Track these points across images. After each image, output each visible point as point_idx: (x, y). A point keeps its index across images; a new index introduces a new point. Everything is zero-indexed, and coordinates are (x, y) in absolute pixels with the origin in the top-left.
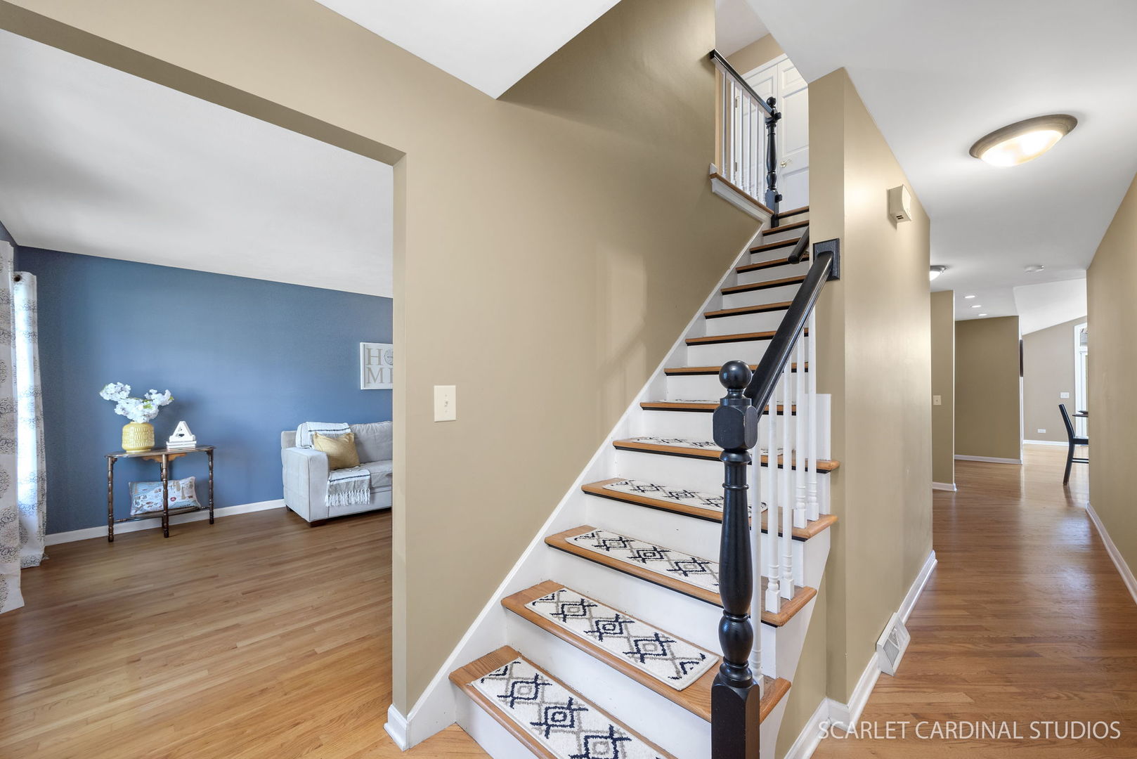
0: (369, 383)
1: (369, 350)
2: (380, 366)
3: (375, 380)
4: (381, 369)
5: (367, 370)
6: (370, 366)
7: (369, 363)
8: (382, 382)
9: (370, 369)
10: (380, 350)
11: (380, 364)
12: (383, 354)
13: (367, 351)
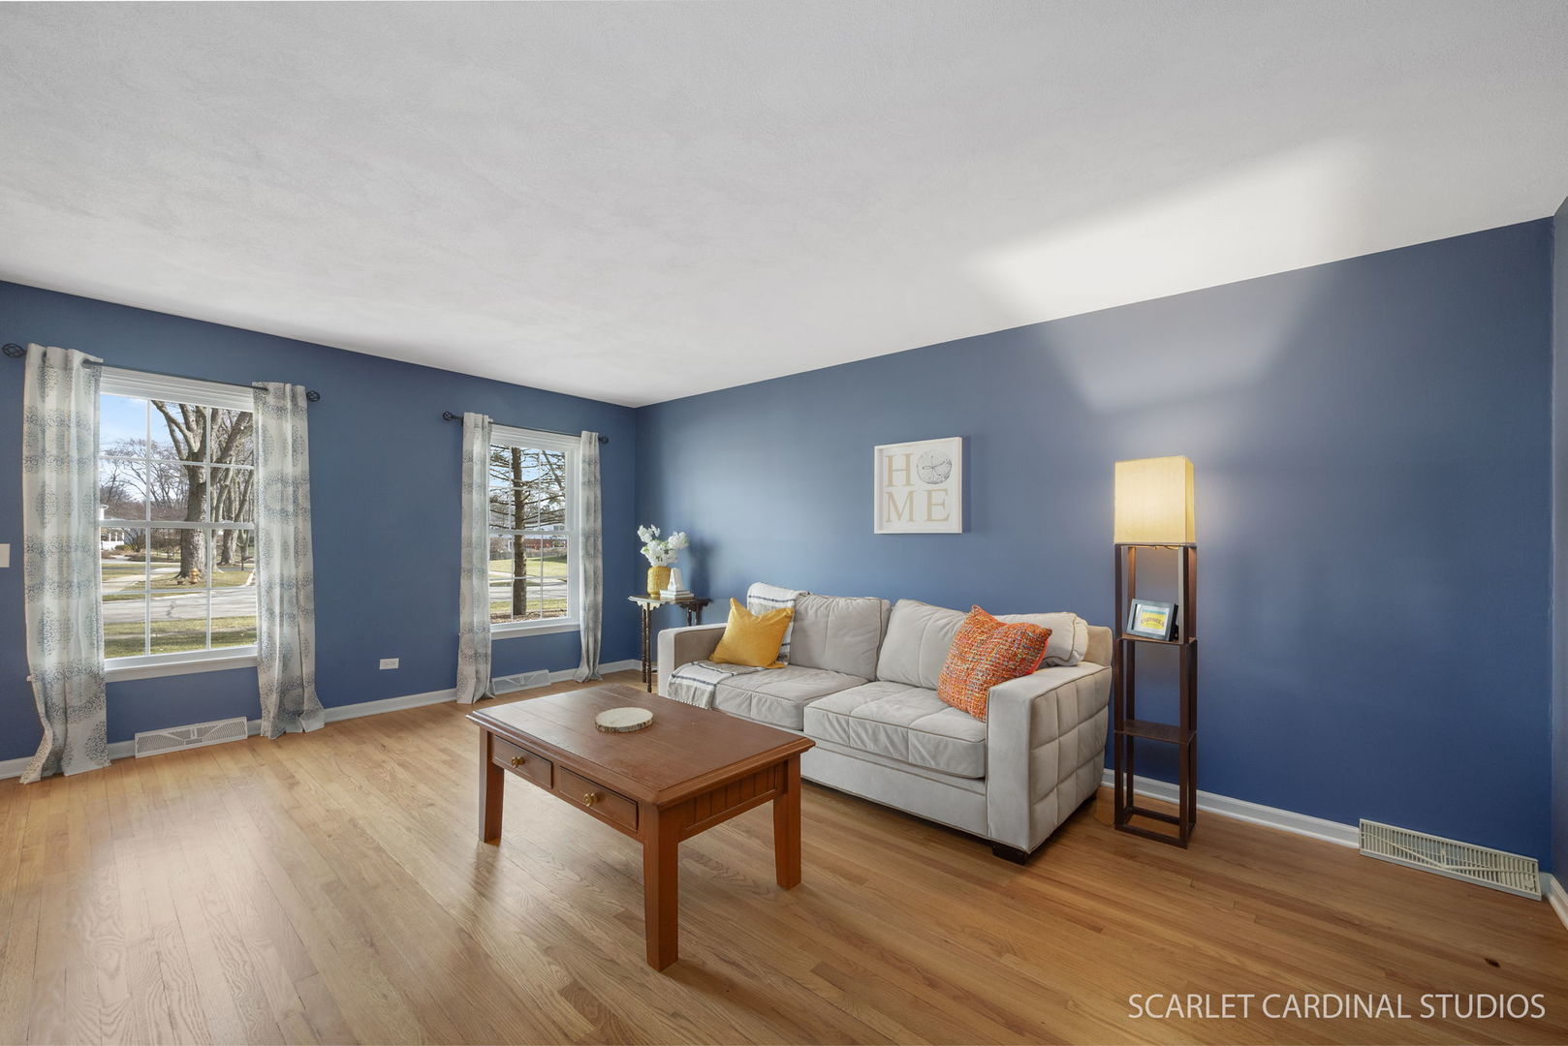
0: (889, 520)
1: (890, 458)
2: (909, 489)
3: (899, 518)
4: (911, 493)
5: (886, 496)
6: (890, 489)
7: (890, 484)
8: (911, 519)
9: (890, 495)
10: (908, 456)
11: (908, 483)
12: (914, 460)
13: (886, 460)
